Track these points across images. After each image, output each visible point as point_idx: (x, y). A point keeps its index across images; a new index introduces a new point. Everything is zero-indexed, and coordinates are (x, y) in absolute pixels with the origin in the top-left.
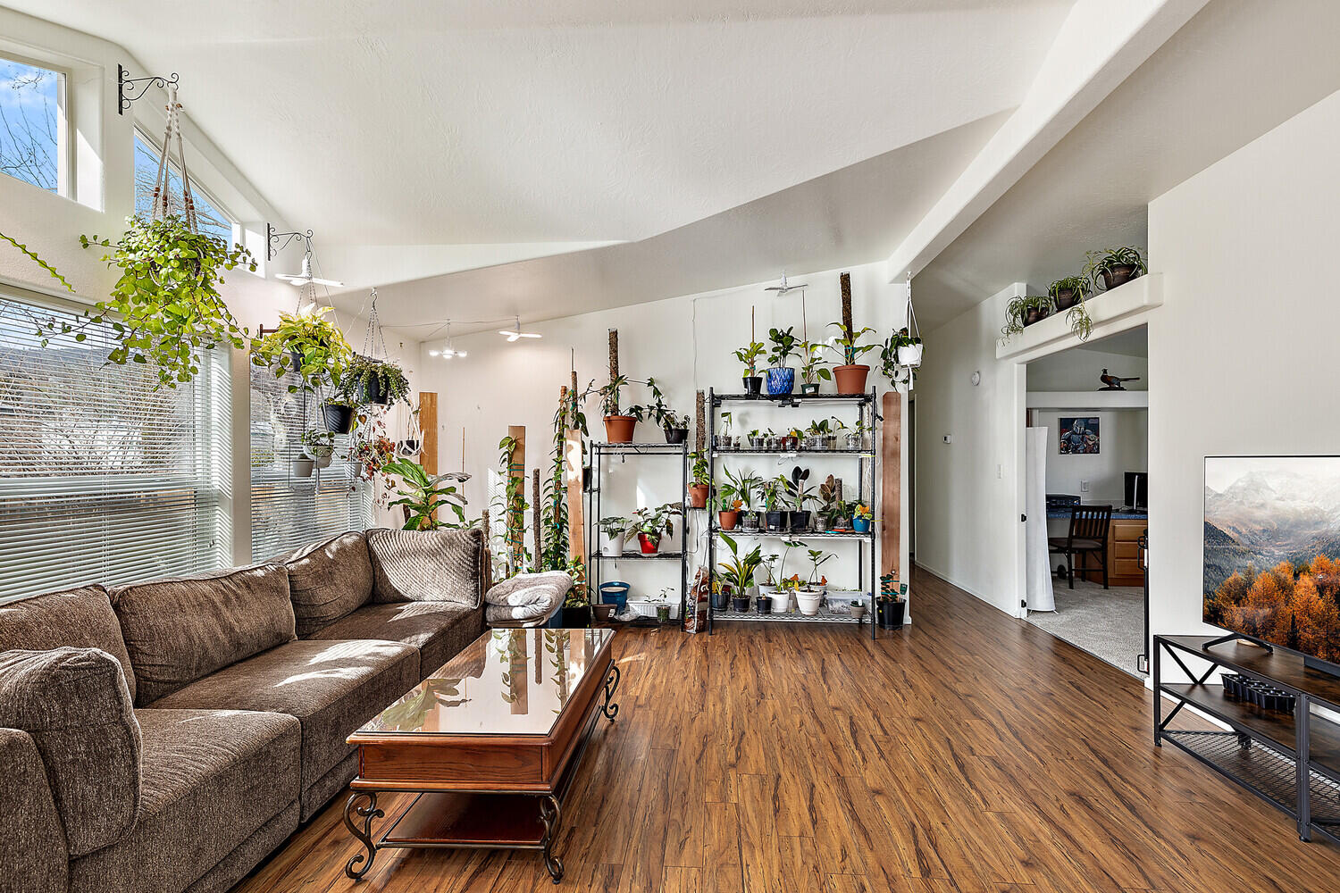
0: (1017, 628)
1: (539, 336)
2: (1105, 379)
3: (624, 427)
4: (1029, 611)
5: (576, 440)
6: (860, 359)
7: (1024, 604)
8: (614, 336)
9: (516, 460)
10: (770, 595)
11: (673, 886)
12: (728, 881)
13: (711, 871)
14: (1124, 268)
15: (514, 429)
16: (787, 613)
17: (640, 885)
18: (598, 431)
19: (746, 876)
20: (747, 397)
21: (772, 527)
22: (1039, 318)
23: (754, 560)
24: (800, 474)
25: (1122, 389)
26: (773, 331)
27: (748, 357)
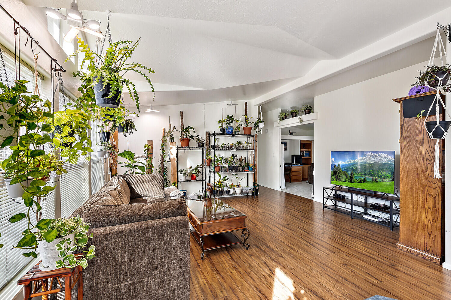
0: (279, 193)
1: (158, 111)
2: (290, 132)
3: (186, 141)
4: (281, 189)
5: (174, 145)
6: (249, 125)
7: (280, 187)
8: (182, 113)
9: (150, 152)
10: (229, 189)
14: (308, 110)
15: (149, 141)
16: (233, 194)
18: (178, 142)
20: (221, 134)
21: (230, 170)
22: (286, 118)
23: (225, 179)
24: (234, 156)
25: (293, 135)
26: (228, 116)
27: (221, 122)
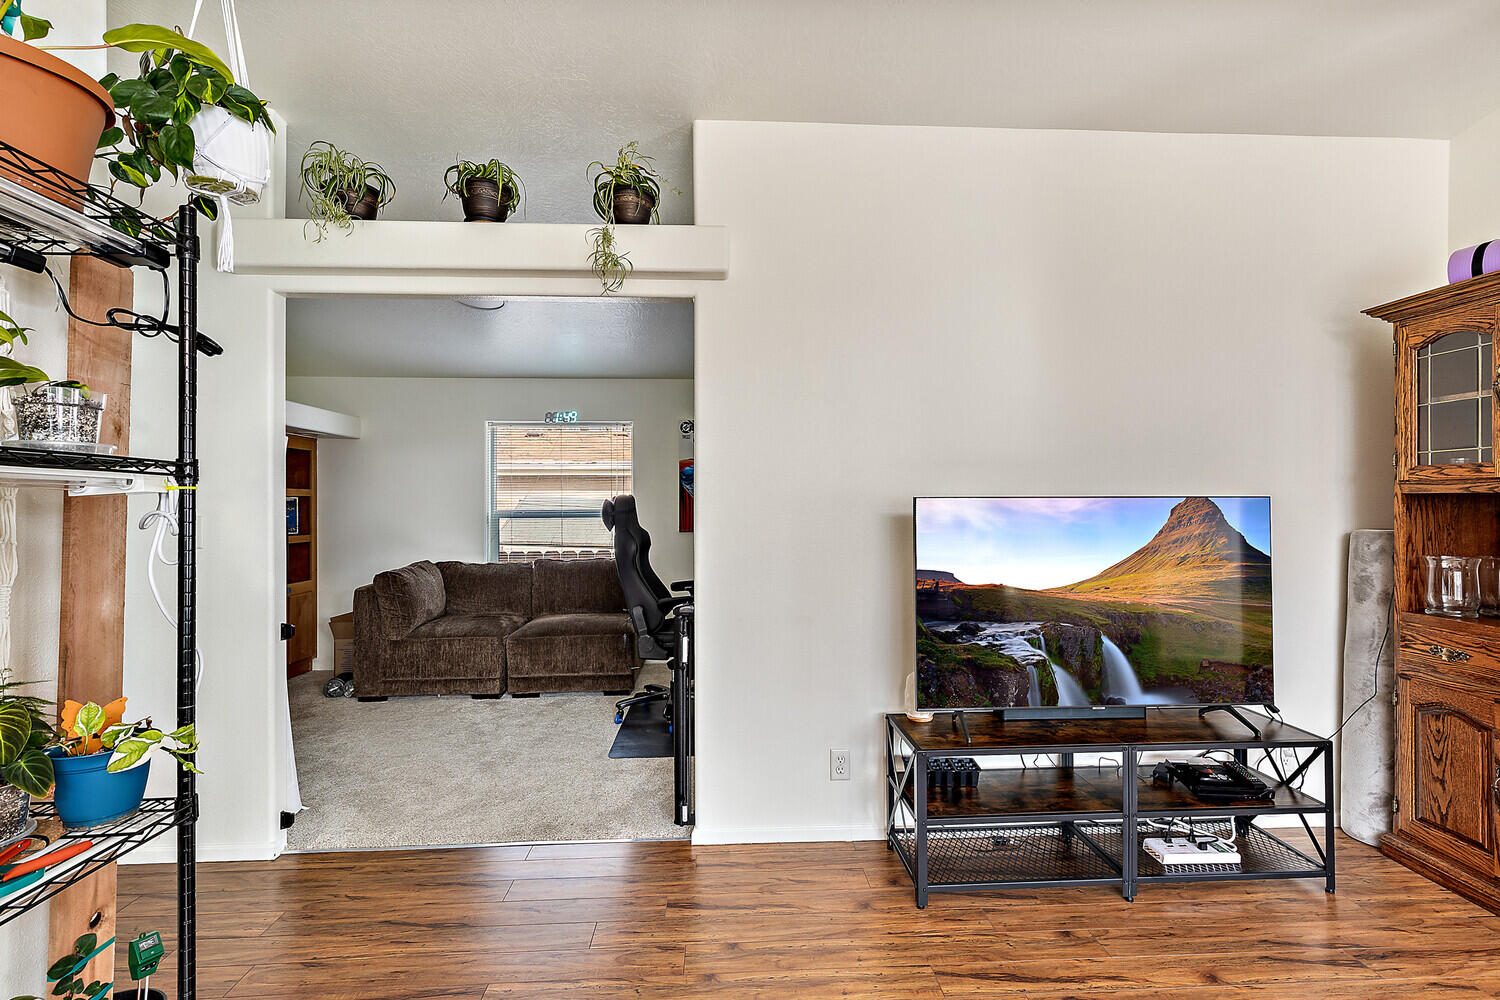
7: (285, 818)
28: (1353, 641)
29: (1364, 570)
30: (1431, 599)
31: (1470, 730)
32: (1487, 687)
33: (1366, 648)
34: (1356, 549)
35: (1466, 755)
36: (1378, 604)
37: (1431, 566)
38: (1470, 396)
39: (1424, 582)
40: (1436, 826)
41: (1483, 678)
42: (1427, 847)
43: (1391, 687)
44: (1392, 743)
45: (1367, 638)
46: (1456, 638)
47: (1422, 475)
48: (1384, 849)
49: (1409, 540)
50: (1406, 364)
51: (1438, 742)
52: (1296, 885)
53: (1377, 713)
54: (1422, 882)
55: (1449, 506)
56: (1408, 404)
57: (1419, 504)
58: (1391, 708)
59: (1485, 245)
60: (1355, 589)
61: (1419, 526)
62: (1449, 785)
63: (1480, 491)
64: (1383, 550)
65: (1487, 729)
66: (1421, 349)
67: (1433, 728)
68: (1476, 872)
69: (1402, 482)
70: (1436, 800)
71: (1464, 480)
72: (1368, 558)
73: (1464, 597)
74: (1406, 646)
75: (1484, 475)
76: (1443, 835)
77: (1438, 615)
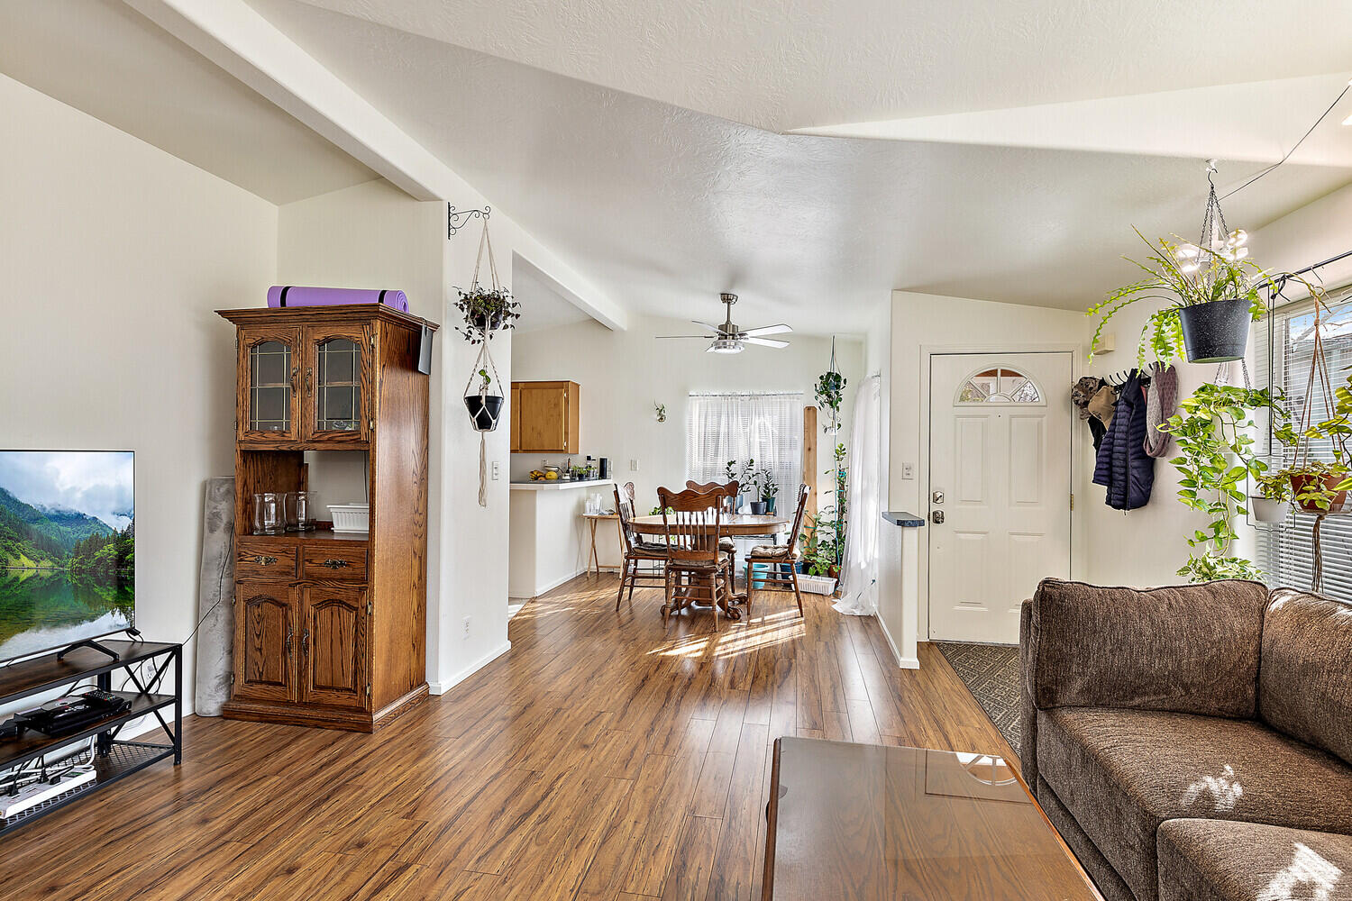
11: (656, 876)
12: (601, 875)
13: (613, 887)
17: (689, 879)
19: (580, 879)
28: (207, 564)
29: (215, 508)
30: (257, 524)
31: (276, 608)
32: (285, 577)
33: (215, 567)
34: (210, 492)
35: (274, 626)
36: (225, 532)
37: (258, 501)
38: (279, 385)
39: (254, 512)
40: (256, 682)
41: (284, 572)
42: (251, 699)
43: (232, 593)
44: (232, 632)
45: (216, 559)
46: (270, 549)
47: (252, 437)
48: (227, 714)
49: (245, 484)
50: (244, 357)
51: (258, 623)
52: (148, 772)
53: (222, 613)
54: (246, 725)
55: (271, 458)
56: (244, 385)
57: (252, 457)
58: (231, 606)
59: (288, 288)
60: (209, 523)
61: (252, 473)
62: (264, 652)
63: (284, 448)
64: (228, 492)
65: (284, 605)
66: (254, 347)
67: (256, 614)
68: (277, 703)
69: (240, 442)
70: (256, 664)
71: (275, 442)
72: (218, 498)
73: (276, 519)
74: (241, 560)
75: (286, 439)
76: (259, 686)
77: (263, 535)
